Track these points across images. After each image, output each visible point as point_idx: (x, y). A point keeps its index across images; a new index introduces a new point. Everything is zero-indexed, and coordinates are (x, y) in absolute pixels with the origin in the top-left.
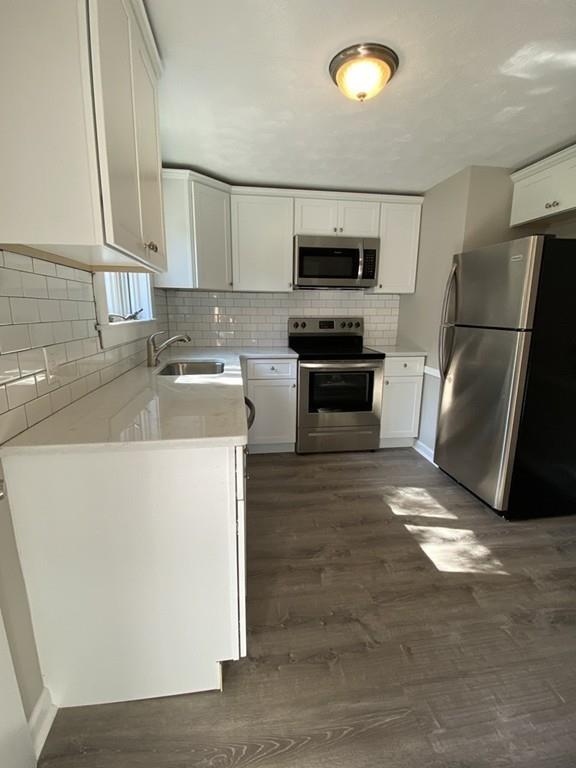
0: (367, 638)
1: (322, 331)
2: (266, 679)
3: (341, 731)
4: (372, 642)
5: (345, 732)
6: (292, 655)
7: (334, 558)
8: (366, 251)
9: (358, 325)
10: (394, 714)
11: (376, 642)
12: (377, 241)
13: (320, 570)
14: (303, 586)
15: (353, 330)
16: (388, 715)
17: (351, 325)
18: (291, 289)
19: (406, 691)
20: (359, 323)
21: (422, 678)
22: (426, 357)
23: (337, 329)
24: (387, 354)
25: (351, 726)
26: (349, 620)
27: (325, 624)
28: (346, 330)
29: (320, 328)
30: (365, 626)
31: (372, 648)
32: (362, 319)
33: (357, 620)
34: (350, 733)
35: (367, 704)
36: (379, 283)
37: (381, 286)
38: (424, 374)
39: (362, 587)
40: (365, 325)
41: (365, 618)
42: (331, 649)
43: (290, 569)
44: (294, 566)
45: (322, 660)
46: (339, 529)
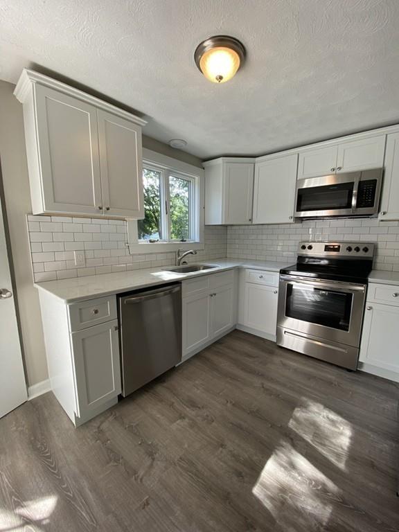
0: (141, 473)
1: (328, 253)
2: (89, 440)
3: (69, 491)
4: (140, 477)
5: (69, 494)
6: (109, 442)
7: (199, 418)
10: (90, 516)
11: (141, 480)
13: (182, 417)
14: (162, 418)
16: (87, 513)
17: (358, 250)
19: (110, 516)
21: (126, 524)
23: (343, 253)
25: (74, 495)
26: (151, 455)
27: (140, 444)
28: (353, 253)
29: (325, 251)
30: (151, 466)
31: (135, 479)
33: (153, 459)
34: (69, 497)
35: (91, 496)
36: (382, 210)
39: (186, 446)
41: (159, 463)
42: (122, 458)
43: (172, 405)
44: (175, 404)
45: (112, 456)
46: (229, 405)
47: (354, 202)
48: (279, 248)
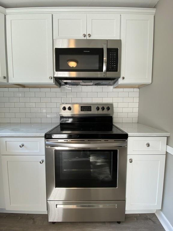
1: (83, 113)
8: (109, 50)
9: (108, 109)
12: (119, 42)
15: (105, 112)
17: (103, 109)
18: (52, 81)
20: (109, 107)
22: (168, 137)
23: (94, 112)
24: (129, 134)
28: (100, 112)
29: (81, 111)
32: (112, 105)
36: (122, 76)
37: (123, 78)
38: (167, 152)
40: (114, 109)
47: (104, 68)
48: (44, 111)
